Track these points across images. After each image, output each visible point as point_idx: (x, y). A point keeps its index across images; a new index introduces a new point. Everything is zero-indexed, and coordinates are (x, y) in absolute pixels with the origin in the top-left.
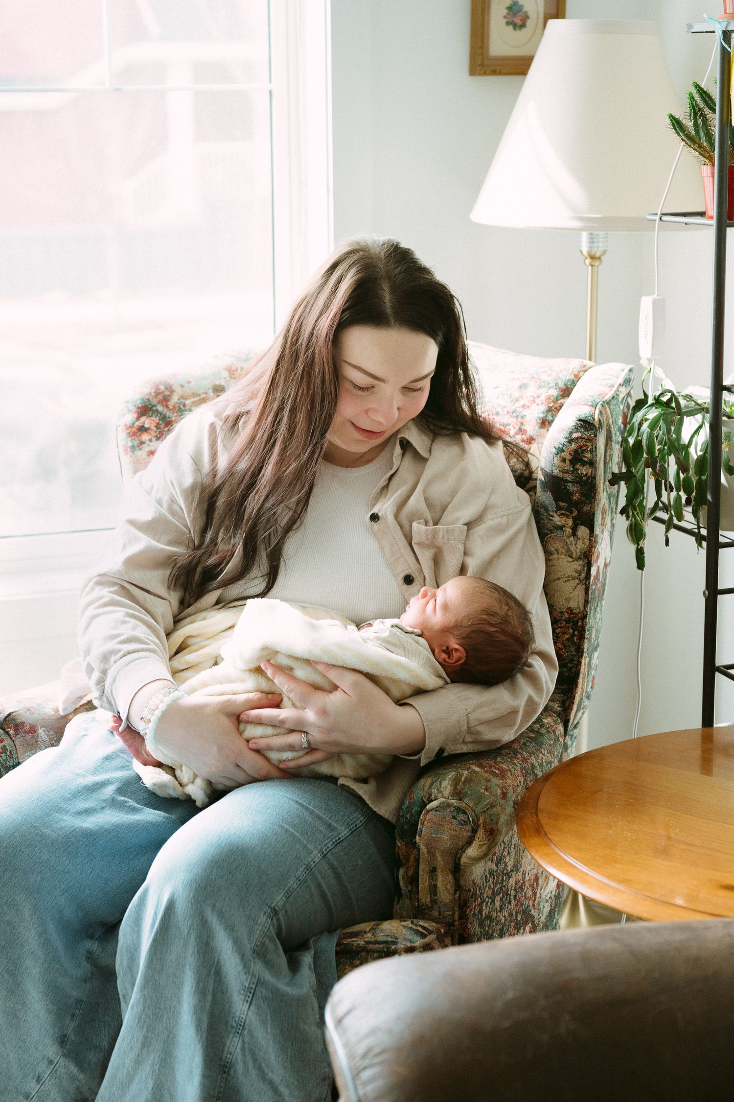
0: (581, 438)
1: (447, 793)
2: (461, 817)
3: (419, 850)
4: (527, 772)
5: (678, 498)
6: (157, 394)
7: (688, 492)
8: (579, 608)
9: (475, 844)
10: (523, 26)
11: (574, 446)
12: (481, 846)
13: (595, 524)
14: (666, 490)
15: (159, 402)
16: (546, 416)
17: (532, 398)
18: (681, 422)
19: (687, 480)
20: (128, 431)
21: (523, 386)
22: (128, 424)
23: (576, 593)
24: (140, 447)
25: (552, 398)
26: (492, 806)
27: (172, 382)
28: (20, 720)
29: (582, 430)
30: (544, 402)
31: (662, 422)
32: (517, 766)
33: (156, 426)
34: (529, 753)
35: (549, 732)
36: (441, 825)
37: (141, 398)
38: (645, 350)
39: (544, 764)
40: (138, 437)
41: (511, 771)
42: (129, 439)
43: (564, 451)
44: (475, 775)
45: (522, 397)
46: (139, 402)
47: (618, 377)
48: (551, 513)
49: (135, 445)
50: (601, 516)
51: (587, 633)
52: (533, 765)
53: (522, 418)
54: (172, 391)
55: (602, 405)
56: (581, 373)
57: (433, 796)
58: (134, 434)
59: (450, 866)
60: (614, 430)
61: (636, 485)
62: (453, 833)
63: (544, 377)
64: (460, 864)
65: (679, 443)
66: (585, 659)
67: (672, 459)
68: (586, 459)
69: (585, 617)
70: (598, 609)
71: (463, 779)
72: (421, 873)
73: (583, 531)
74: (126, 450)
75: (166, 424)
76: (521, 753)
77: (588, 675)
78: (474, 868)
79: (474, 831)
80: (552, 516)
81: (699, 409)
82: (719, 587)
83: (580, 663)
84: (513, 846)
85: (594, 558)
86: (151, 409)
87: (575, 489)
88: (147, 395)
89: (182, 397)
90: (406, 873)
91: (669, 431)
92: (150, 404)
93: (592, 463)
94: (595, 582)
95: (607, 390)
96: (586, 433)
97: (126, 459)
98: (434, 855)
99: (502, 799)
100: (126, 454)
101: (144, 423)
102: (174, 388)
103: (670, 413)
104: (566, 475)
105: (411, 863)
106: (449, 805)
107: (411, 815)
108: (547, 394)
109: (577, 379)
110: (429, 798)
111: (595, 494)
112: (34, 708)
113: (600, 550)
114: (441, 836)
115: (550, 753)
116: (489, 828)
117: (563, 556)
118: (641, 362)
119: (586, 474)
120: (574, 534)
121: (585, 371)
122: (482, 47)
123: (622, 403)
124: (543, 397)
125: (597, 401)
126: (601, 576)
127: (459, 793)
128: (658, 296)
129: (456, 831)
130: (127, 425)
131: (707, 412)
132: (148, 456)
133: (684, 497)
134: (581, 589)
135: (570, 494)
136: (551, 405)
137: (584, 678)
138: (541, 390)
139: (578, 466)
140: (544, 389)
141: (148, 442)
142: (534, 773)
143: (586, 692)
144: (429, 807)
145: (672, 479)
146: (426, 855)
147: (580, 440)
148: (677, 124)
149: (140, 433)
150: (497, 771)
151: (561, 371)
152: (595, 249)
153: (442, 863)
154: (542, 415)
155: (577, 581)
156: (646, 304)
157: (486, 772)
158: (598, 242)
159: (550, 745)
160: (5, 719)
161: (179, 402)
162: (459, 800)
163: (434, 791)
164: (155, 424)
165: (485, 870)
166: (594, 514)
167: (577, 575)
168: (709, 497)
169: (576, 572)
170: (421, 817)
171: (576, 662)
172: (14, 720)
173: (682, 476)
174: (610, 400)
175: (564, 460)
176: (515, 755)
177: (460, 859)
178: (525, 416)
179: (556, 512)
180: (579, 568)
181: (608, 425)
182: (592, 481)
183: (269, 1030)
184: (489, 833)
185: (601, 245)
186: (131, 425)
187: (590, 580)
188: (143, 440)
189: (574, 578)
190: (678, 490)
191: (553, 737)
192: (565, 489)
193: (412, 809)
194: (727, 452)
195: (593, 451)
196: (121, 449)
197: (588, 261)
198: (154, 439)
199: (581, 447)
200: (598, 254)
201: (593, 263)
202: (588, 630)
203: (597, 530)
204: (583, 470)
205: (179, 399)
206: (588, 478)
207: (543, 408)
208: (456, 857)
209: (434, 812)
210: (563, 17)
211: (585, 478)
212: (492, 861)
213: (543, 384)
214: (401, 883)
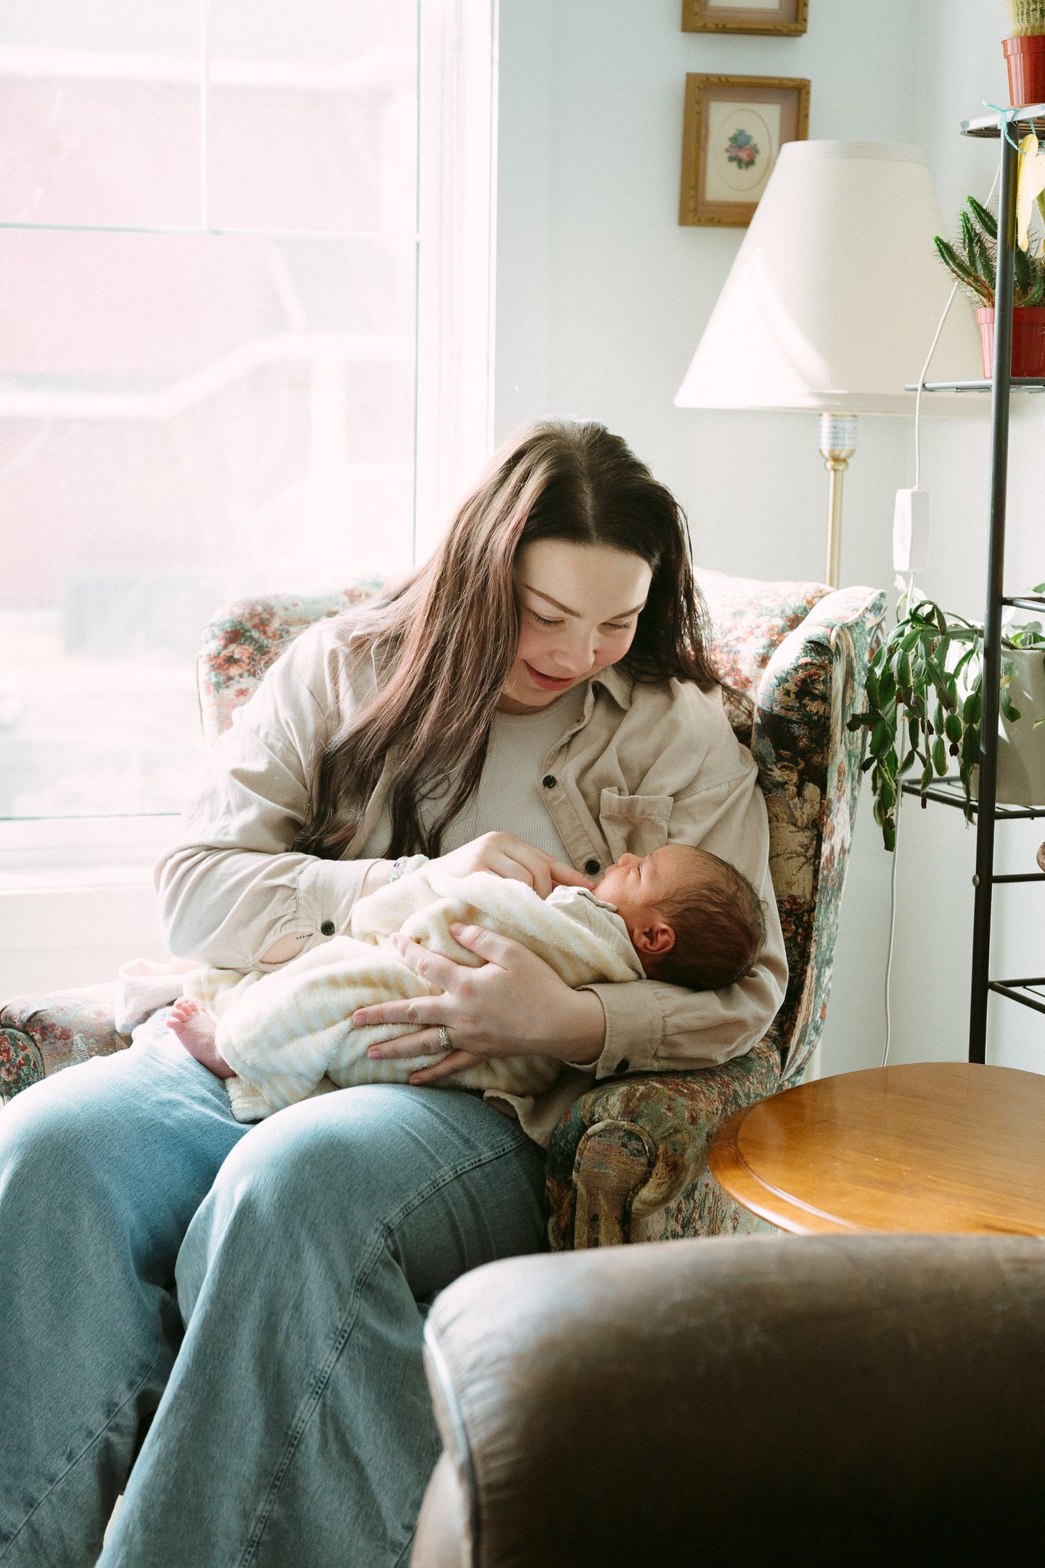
0: (811, 664)
1: (615, 1112)
2: (634, 1144)
3: (576, 1191)
4: (727, 1099)
5: (940, 743)
6: (252, 615)
7: (954, 737)
8: (804, 896)
9: (652, 1182)
10: (751, 163)
11: (801, 674)
12: (659, 1185)
13: (829, 783)
14: (923, 731)
15: (255, 626)
16: (768, 651)
17: (749, 629)
18: (945, 646)
19: (953, 721)
20: (212, 663)
21: (738, 614)
22: (212, 653)
23: (800, 875)
24: (228, 684)
25: (776, 629)
26: (677, 1131)
27: (273, 603)
28: (48, 1021)
29: (813, 654)
30: (765, 634)
31: (919, 640)
32: (713, 1089)
33: (249, 658)
34: (732, 1077)
35: (760, 1058)
36: (606, 1156)
37: (229, 621)
38: (901, 560)
39: (752, 1095)
40: (224, 671)
41: (704, 1094)
42: (213, 673)
43: (788, 681)
44: (654, 1091)
45: (736, 627)
46: (228, 625)
47: (864, 600)
48: (769, 766)
49: (221, 680)
50: (836, 774)
51: (815, 934)
52: (735, 1091)
53: (735, 653)
54: (272, 615)
55: (841, 627)
56: (816, 600)
57: (597, 1116)
58: (220, 667)
59: (617, 1213)
60: (858, 667)
61: (884, 733)
62: (622, 1166)
63: (767, 603)
64: (630, 1212)
65: (942, 671)
66: (813, 969)
67: (932, 690)
68: (817, 692)
69: (813, 910)
70: (832, 907)
71: (638, 1094)
72: (577, 1223)
73: (811, 790)
74: (208, 688)
75: (262, 656)
76: (720, 1076)
77: (816, 994)
78: (649, 1218)
79: (651, 1164)
80: (771, 770)
81: (970, 631)
82: (995, 873)
83: (805, 972)
84: (706, 1210)
85: (826, 831)
86: (243, 635)
87: (803, 732)
88: (239, 616)
89: (286, 622)
90: (557, 1223)
91: (928, 655)
92: (243, 628)
93: (825, 698)
94: (828, 866)
95: (849, 613)
96: (817, 658)
97: (208, 700)
98: (596, 1199)
99: (691, 1124)
100: (209, 692)
101: (233, 652)
102: (275, 610)
103: (931, 630)
104: (790, 714)
105: (564, 1211)
106: (618, 1128)
107: (567, 1141)
108: (769, 624)
109: (810, 606)
110: (591, 1118)
111: (829, 740)
112: (69, 1008)
113: (835, 824)
114: (607, 1171)
115: (761, 1083)
116: (670, 1159)
117: (784, 824)
118: (896, 584)
119: (817, 712)
120: (799, 794)
121: (822, 597)
122: (696, 187)
123: (869, 635)
124: (764, 628)
125: (834, 623)
126: (836, 861)
127: (632, 1112)
128: (920, 488)
129: (626, 1164)
130: (210, 655)
131: (981, 635)
132: (238, 696)
133: (948, 744)
134: (808, 869)
135: (796, 739)
136: (775, 638)
137: (809, 995)
138: (762, 618)
139: (806, 701)
140: (766, 618)
141: (237, 678)
142: (736, 1102)
143: (813, 1020)
144: (590, 1131)
145: (931, 716)
146: (585, 1198)
147: (809, 667)
148: (945, 250)
149: (227, 665)
150: (685, 1091)
151: (789, 595)
152: (840, 447)
153: (606, 1208)
154: (762, 651)
155: (803, 859)
156: (903, 498)
157: (670, 1090)
158: (843, 438)
159: (762, 1074)
160: (29, 1020)
161: (282, 628)
162: (632, 1121)
163: (599, 1110)
164: (248, 655)
165: (666, 1229)
166: (827, 768)
167: (803, 850)
168: (982, 749)
169: (802, 846)
170: (580, 1145)
171: (799, 971)
172: (41, 1021)
173: (945, 714)
174: (852, 626)
175: (787, 693)
176: (712, 1076)
177: (631, 1203)
178: (739, 651)
179: (775, 764)
180: (806, 841)
181: (848, 655)
182: (825, 723)
183: (361, 1392)
184: (671, 1167)
185: (847, 442)
186: (216, 654)
187: (820, 858)
188: (232, 674)
189: (798, 855)
190: (940, 732)
191: (766, 1064)
192: (788, 732)
193: (568, 1134)
194: (1007, 689)
195: (828, 681)
196: (202, 687)
197: (830, 464)
198: (246, 674)
199: (811, 676)
200: (843, 455)
201: (836, 467)
202: (817, 930)
203: (832, 793)
204: (814, 707)
205: (281, 625)
206: (820, 717)
207: (765, 641)
208: (625, 1200)
209: (597, 1138)
210: (805, 139)
211: (816, 718)
212: (677, 1220)
213: (764, 611)
214: (551, 1238)
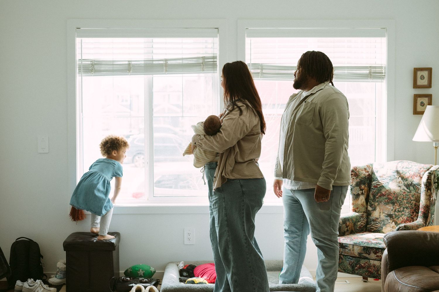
6: (354, 169)
8: (428, 204)
10: (423, 106)
21: (421, 169)
23: (428, 202)
25: (425, 171)
27: (357, 167)
29: (430, 174)
43: (426, 177)
50: (433, 189)
51: (430, 209)
56: (431, 167)
60: (435, 176)
63: (425, 167)
66: (430, 214)
68: (429, 179)
69: (430, 206)
70: (433, 207)
73: (429, 191)
85: (431, 197)
93: (431, 180)
94: (432, 201)
95: (435, 169)
104: (426, 181)
111: (431, 185)
113: (433, 195)
117: (426, 195)
120: (427, 191)
122: (415, 110)
125: (433, 170)
135: (427, 184)
137: (430, 218)
140: (424, 169)
151: (427, 166)
152: (436, 146)
155: (428, 200)
162: (405, 228)
163: (401, 227)
166: (431, 188)
174: (435, 171)
175: (426, 179)
180: (428, 197)
181: (435, 174)
182: (431, 183)
195: (431, 177)
199: (428, 177)
201: (436, 149)
203: (432, 191)
204: (429, 181)
210: (431, 105)
